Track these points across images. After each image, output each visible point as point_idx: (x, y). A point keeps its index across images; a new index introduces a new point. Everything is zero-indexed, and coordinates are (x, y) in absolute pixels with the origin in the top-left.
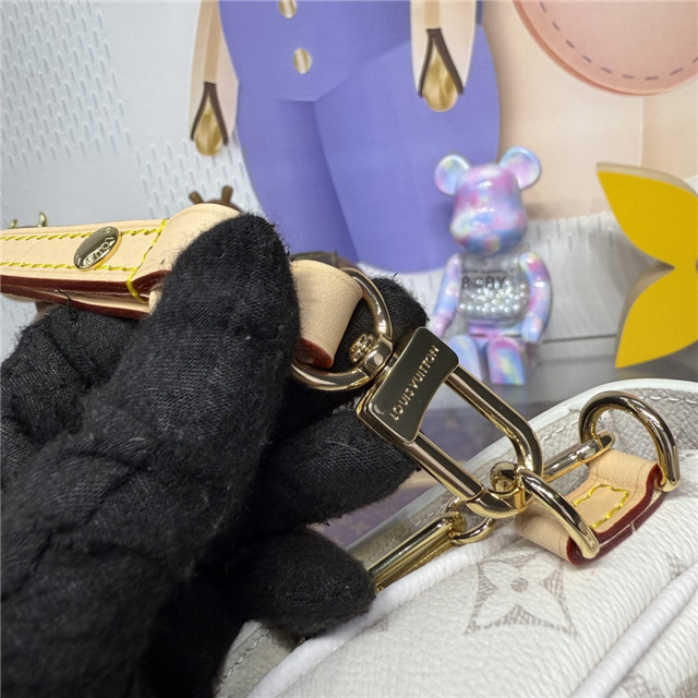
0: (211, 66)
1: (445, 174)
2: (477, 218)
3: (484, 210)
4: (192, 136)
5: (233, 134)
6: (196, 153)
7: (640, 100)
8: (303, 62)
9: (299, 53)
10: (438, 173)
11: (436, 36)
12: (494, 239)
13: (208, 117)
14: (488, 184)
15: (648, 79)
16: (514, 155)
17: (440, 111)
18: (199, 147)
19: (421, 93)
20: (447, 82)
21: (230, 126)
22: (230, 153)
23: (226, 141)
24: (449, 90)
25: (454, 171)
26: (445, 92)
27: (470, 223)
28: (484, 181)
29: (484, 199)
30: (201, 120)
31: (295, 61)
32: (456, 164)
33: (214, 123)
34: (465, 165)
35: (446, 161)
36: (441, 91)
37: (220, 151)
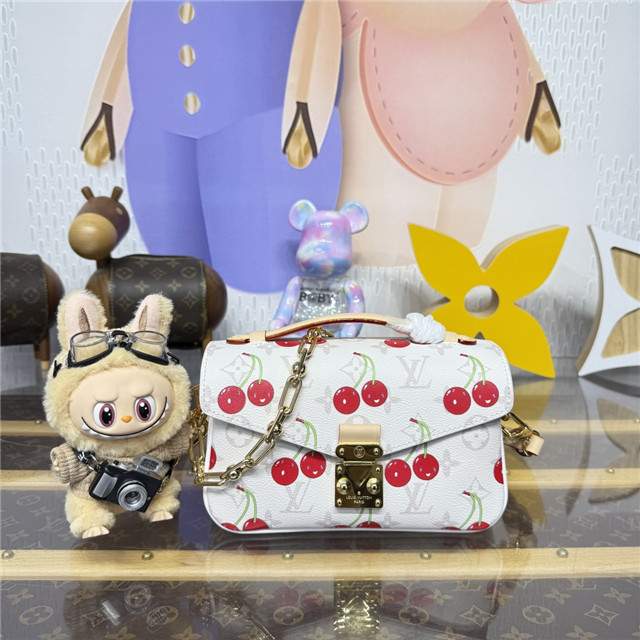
0: (112, 89)
1: (297, 213)
2: (319, 246)
3: (324, 241)
4: (82, 148)
5: (121, 152)
6: (84, 162)
7: (440, 187)
8: (193, 105)
9: (190, 97)
10: (292, 212)
11: (302, 109)
12: (330, 264)
13: (100, 133)
14: (330, 224)
15: (448, 173)
16: (351, 206)
17: (297, 168)
18: (87, 157)
19: (284, 151)
20: (306, 146)
21: (119, 145)
22: (114, 167)
23: (113, 157)
24: (306, 153)
25: (304, 211)
26: (303, 154)
27: (314, 249)
28: (327, 221)
29: (326, 233)
30: (93, 135)
31: (186, 103)
32: (307, 205)
33: (105, 140)
34: (313, 207)
35: (300, 203)
36: (300, 152)
37: (106, 163)
